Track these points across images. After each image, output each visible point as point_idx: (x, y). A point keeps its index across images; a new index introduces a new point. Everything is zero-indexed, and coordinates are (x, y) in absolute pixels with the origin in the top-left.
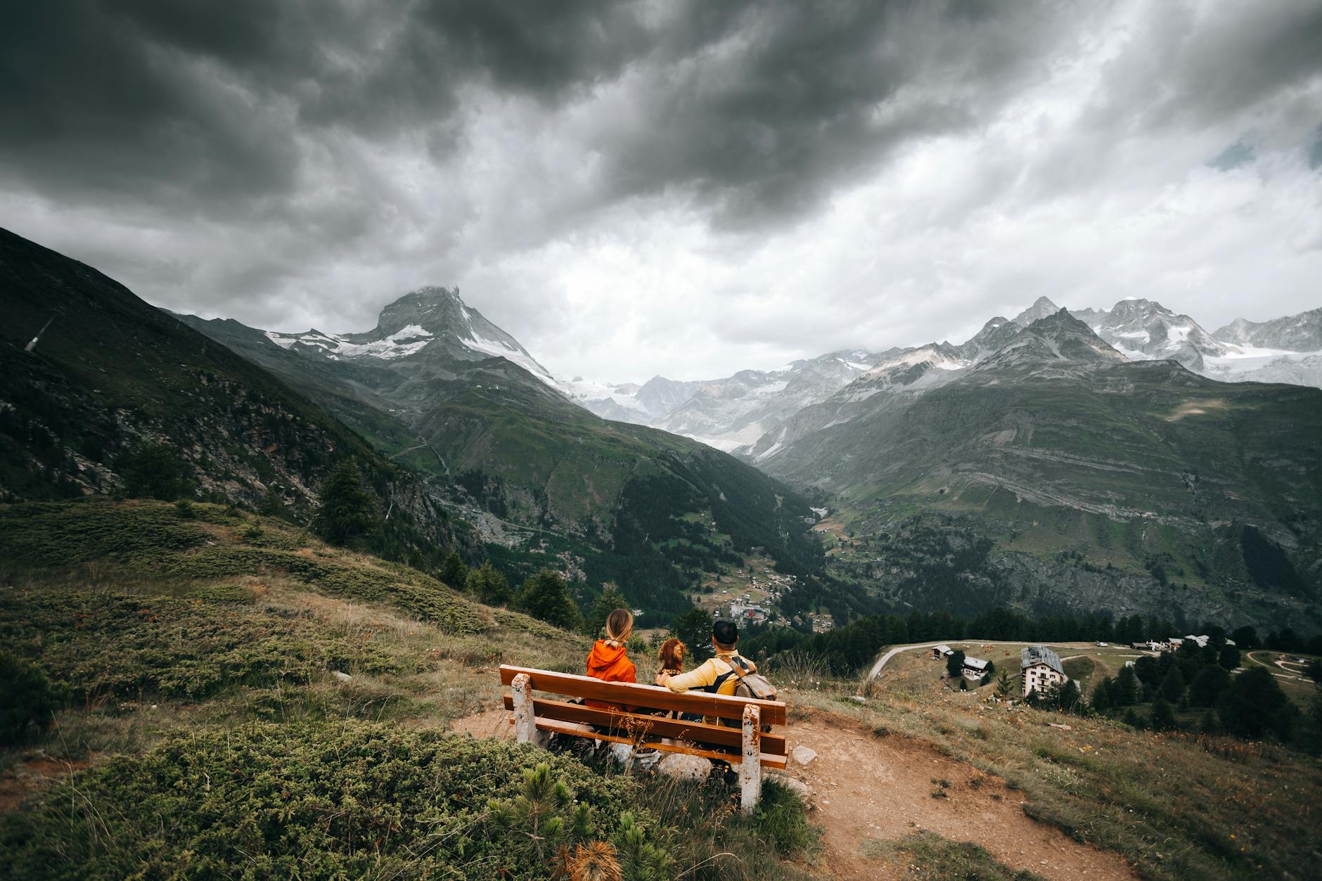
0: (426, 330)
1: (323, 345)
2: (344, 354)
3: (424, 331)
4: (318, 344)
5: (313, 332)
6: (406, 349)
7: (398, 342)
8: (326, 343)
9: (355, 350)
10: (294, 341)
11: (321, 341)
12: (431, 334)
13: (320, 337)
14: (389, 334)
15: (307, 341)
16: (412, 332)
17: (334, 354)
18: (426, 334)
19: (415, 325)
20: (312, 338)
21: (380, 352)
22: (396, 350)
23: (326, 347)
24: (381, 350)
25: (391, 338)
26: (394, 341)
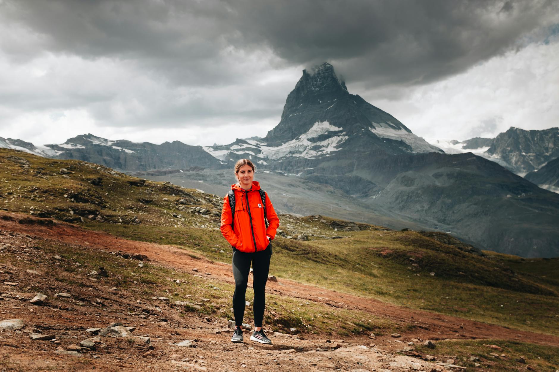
0: (335, 125)
1: (250, 152)
2: (270, 158)
3: (333, 126)
4: (246, 152)
5: (239, 142)
6: (323, 146)
7: (312, 140)
8: (252, 150)
9: (277, 152)
10: (225, 152)
11: (248, 149)
12: (341, 129)
13: (245, 146)
14: (301, 134)
15: (238, 150)
16: (322, 129)
17: (261, 159)
18: (336, 129)
19: (322, 121)
20: (239, 147)
21: (301, 153)
22: (315, 148)
23: (253, 154)
24: (301, 150)
25: (303, 137)
26: (309, 140)
